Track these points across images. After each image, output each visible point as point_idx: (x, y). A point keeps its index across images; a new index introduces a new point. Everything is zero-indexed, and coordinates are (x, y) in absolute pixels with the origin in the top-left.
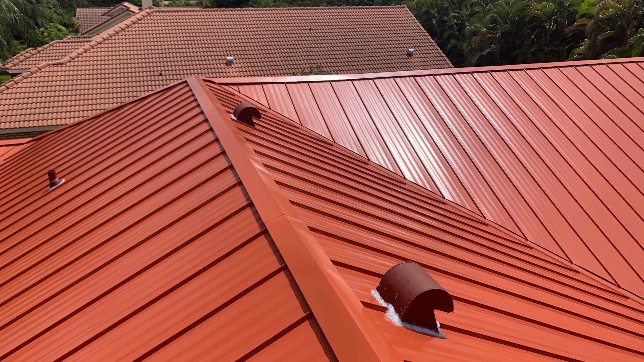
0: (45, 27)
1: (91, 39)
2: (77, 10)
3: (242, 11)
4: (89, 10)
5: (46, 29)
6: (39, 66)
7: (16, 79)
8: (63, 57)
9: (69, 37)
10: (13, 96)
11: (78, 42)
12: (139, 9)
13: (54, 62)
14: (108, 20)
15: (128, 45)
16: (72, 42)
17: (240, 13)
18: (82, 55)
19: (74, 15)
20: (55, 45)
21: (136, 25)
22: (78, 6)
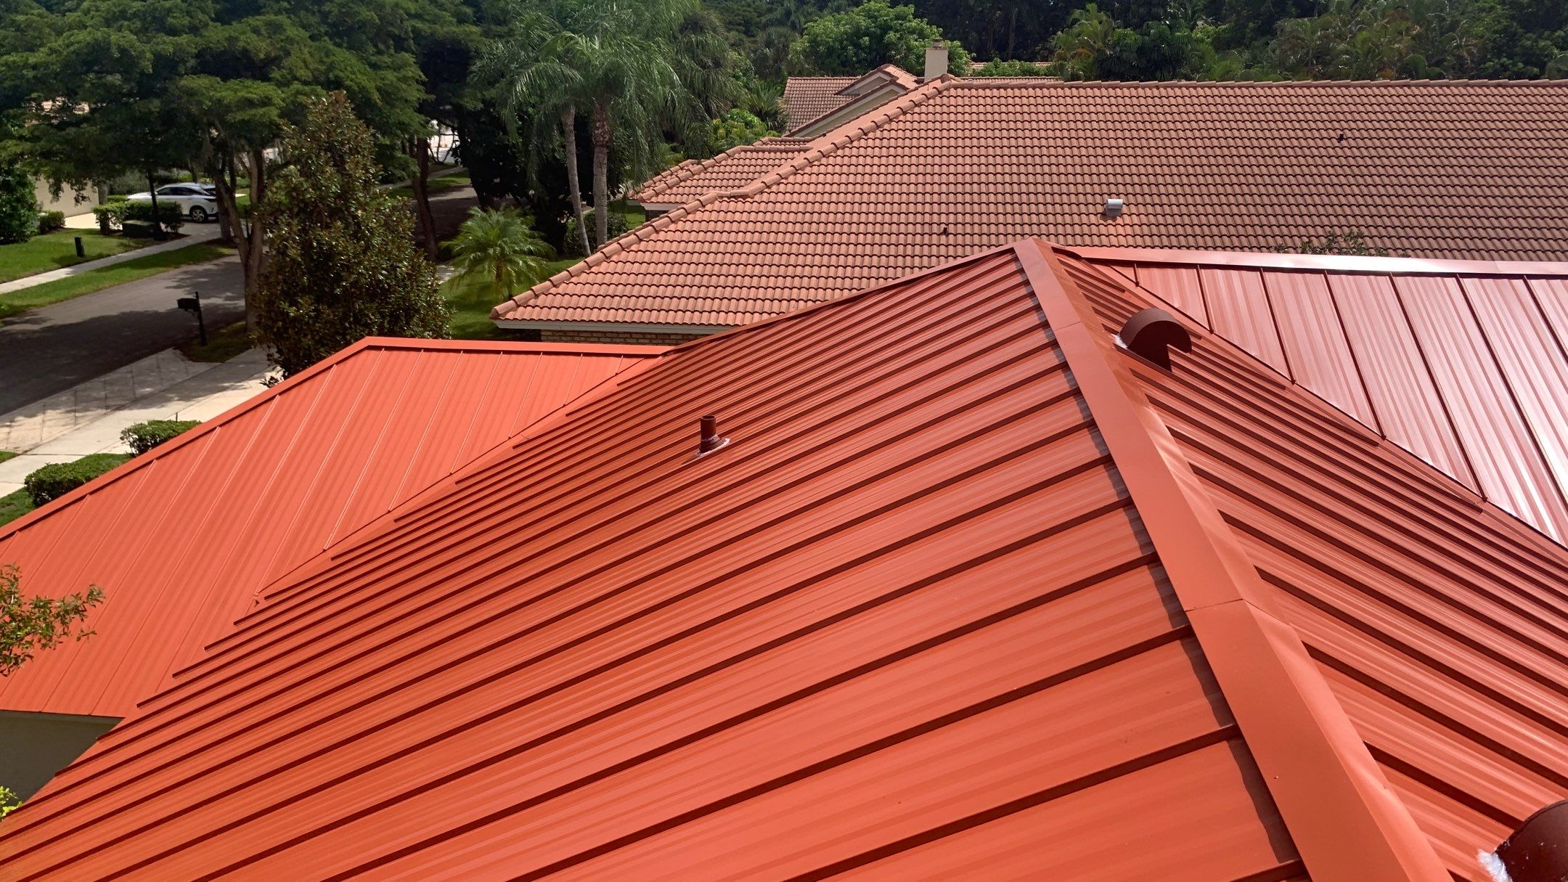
0: (721, 116)
1: (808, 145)
2: (789, 81)
3: (1162, 89)
4: (812, 81)
5: (724, 121)
6: (702, 198)
7: (657, 223)
8: (749, 181)
9: (765, 139)
10: (647, 256)
11: (781, 152)
12: (915, 81)
13: (730, 191)
14: (848, 105)
15: (884, 160)
16: (770, 151)
17: (1156, 92)
18: (786, 178)
19: (780, 92)
20: (737, 156)
21: (909, 117)
22: (790, 74)
